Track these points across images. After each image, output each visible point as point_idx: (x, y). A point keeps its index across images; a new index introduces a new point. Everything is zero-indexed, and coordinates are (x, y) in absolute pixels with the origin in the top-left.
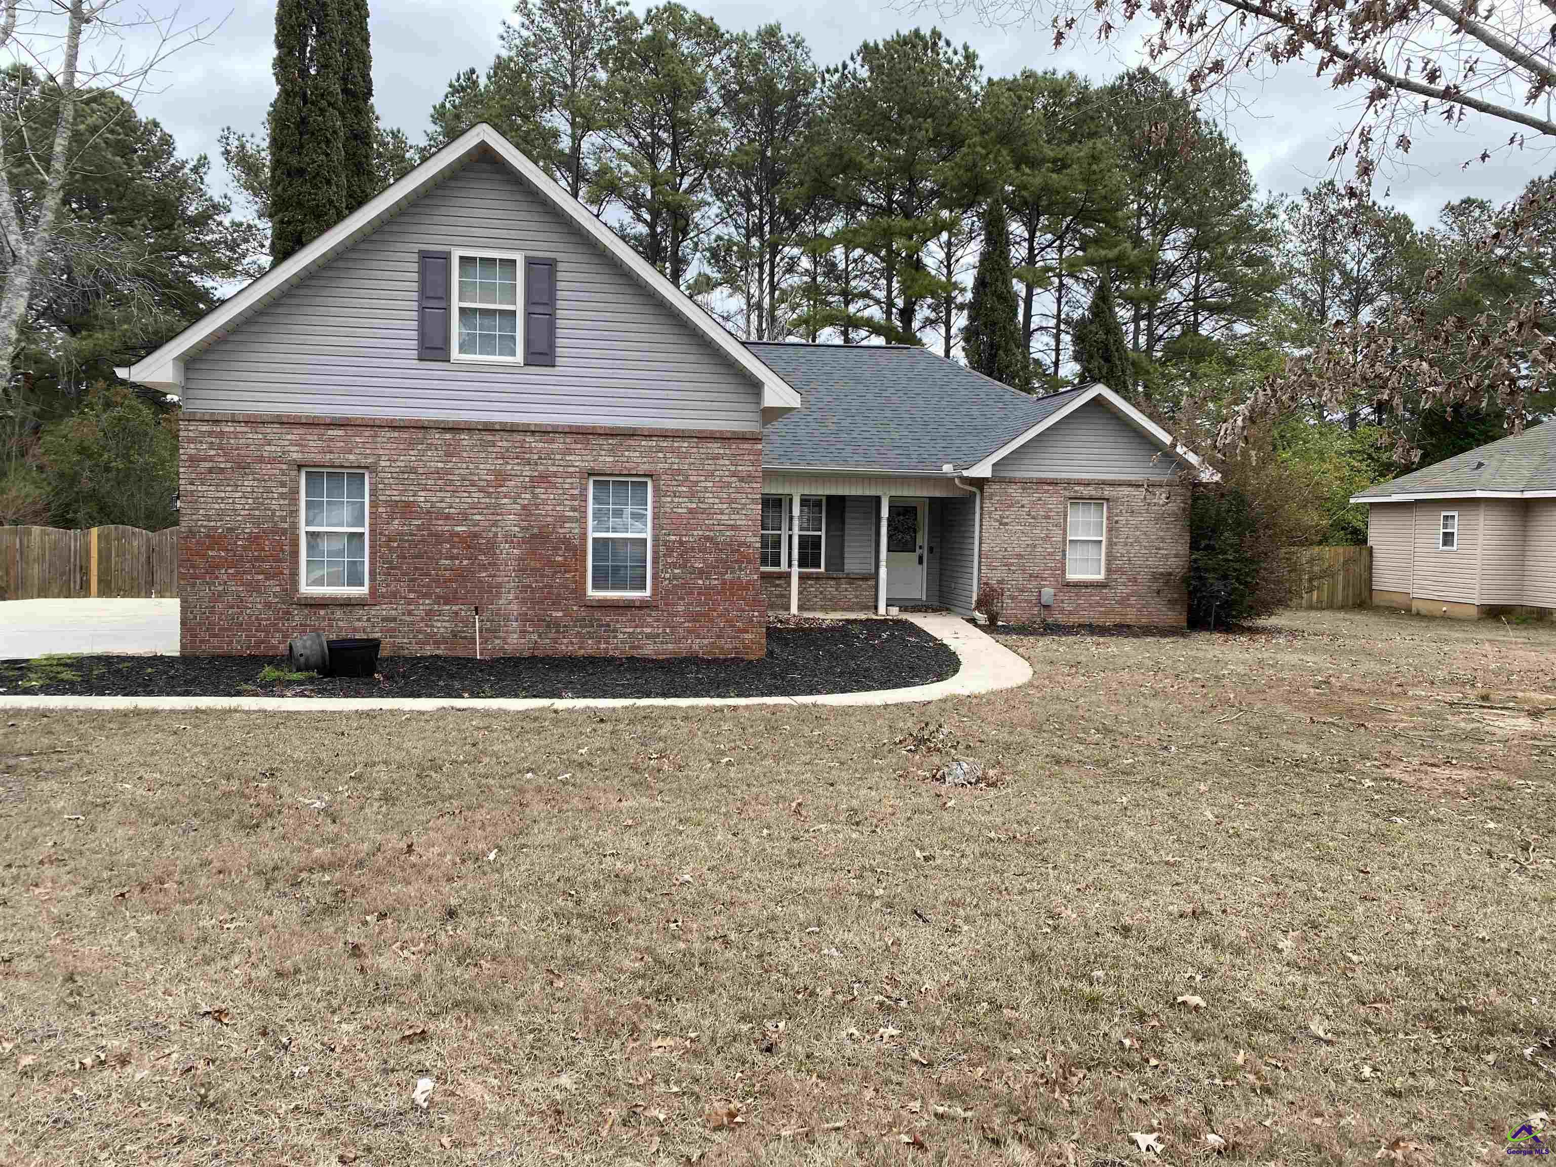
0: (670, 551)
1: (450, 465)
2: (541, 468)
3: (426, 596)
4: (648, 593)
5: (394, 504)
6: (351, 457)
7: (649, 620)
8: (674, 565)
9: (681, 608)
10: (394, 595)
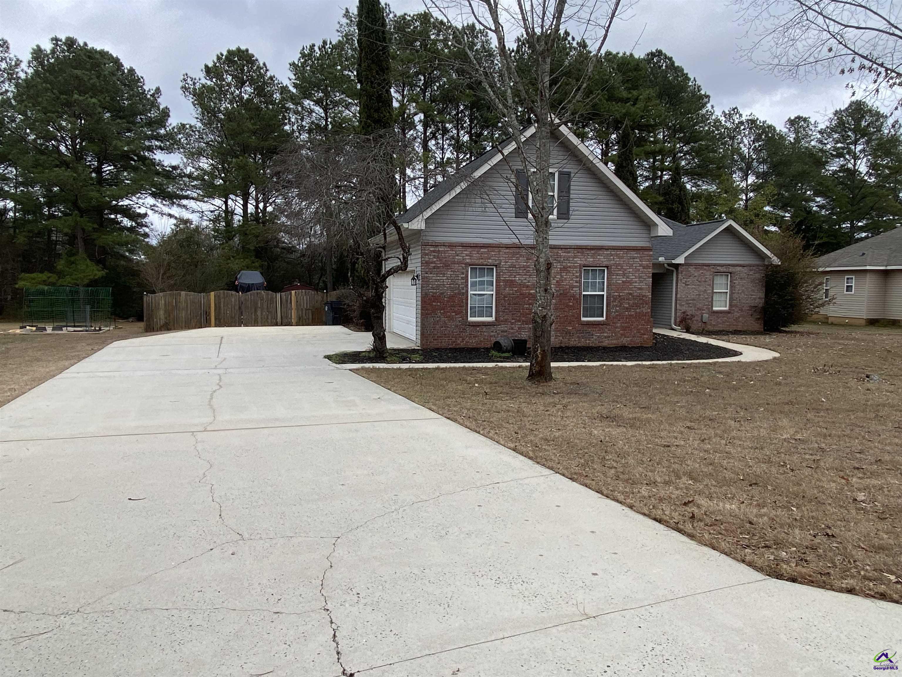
0: (615, 299)
1: (529, 264)
2: (564, 264)
3: (519, 321)
4: (604, 318)
5: (505, 281)
6: (490, 261)
7: (606, 330)
8: (616, 306)
9: (619, 325)
10: (506, 320)
